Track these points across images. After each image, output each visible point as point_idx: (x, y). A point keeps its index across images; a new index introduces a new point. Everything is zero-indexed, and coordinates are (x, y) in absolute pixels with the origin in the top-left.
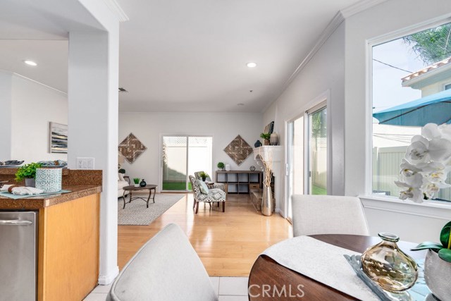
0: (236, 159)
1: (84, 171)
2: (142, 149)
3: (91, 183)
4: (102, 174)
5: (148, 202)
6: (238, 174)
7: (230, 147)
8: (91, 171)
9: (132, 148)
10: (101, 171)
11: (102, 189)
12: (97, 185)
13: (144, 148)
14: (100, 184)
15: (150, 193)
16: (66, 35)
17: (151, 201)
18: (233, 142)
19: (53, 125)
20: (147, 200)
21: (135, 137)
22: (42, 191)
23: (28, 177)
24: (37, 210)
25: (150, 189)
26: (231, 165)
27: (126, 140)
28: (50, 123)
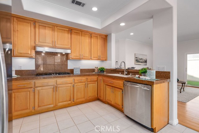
1: (161, 72)
3: (164, 77)
4: (170, 74)
5: (181, 90)
8: (164, 72)
10: (170, 72)
11: (170, 80)
12: (167, 79)
14: (169, 78)
15: (182, 86)
16: (152, 17)
17: (182, 90)
19: (136, 54)
20: (180, 89)
22: (150, 78)
23: (143, 73)
24: (151, 86)
25: (182, 83)
28: (135, 54)
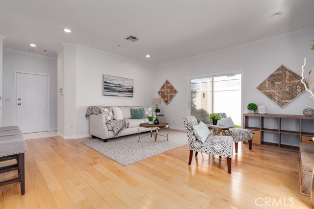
0: (277, 98)
2: (175, 93)
6: (280, 119)
7: (268, 83)
9: (167, 92)
13: (176, 92)
18: (272, 76)
19: (105, 77)
21: (169, 83)
26: (268, 106)
27: (164, 86)
28: (103, 75)
